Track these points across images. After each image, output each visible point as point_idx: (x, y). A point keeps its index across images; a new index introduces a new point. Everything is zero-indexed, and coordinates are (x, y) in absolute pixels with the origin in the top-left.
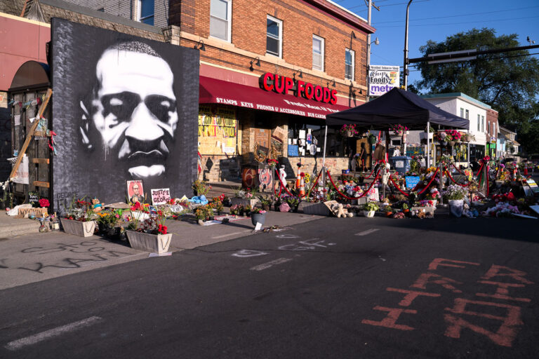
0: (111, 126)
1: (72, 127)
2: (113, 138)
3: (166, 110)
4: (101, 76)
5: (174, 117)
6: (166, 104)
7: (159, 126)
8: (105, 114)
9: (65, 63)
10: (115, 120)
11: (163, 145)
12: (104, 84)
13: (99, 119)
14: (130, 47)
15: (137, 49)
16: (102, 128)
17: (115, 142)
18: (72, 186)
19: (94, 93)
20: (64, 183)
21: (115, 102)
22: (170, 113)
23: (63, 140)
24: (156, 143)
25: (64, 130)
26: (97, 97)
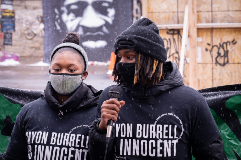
0: (72, 20)
2: (73, 26)
3: (106, 8)
5: (112, 12)
6: (106, 5)
7: (102, 18)
8: (68, 14)
10: (74, 17)
11: (105, 29)
13: (65, 17)
16: (67, 21)
17: (74, 28)
21: (74, 7)
22: (109, 10)
24: (100, 29)
26: (63, 6)
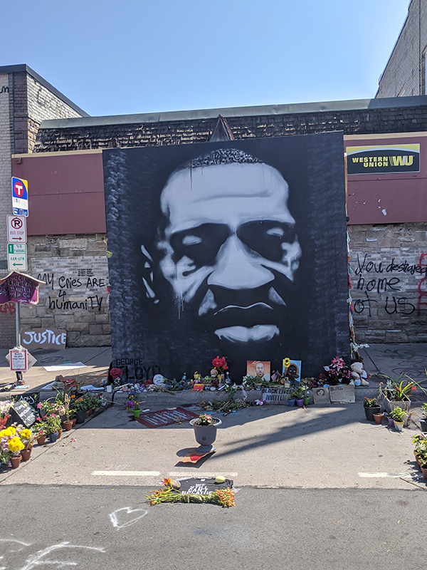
0: (186, 274)
1: (131, 278)
2: (189, 289)
3: (278, 241)
4: (168, 209)
7: (264, 266)
8: (176, 259)
9: (119, 202)
10: (190, 265)
11: (274, 295)
12: (173, 218)
13: (167, 267)
14: (209, 159)
15: (220, 160)
16: (173, 277)
17: (192, 293)
18: (134, 351)
19: (159, 232)
20: (125, 346)
21: (189, 240)
23: (122, 294)
24: (261, 292)
25: (122, 282)
26: (163, 237)
